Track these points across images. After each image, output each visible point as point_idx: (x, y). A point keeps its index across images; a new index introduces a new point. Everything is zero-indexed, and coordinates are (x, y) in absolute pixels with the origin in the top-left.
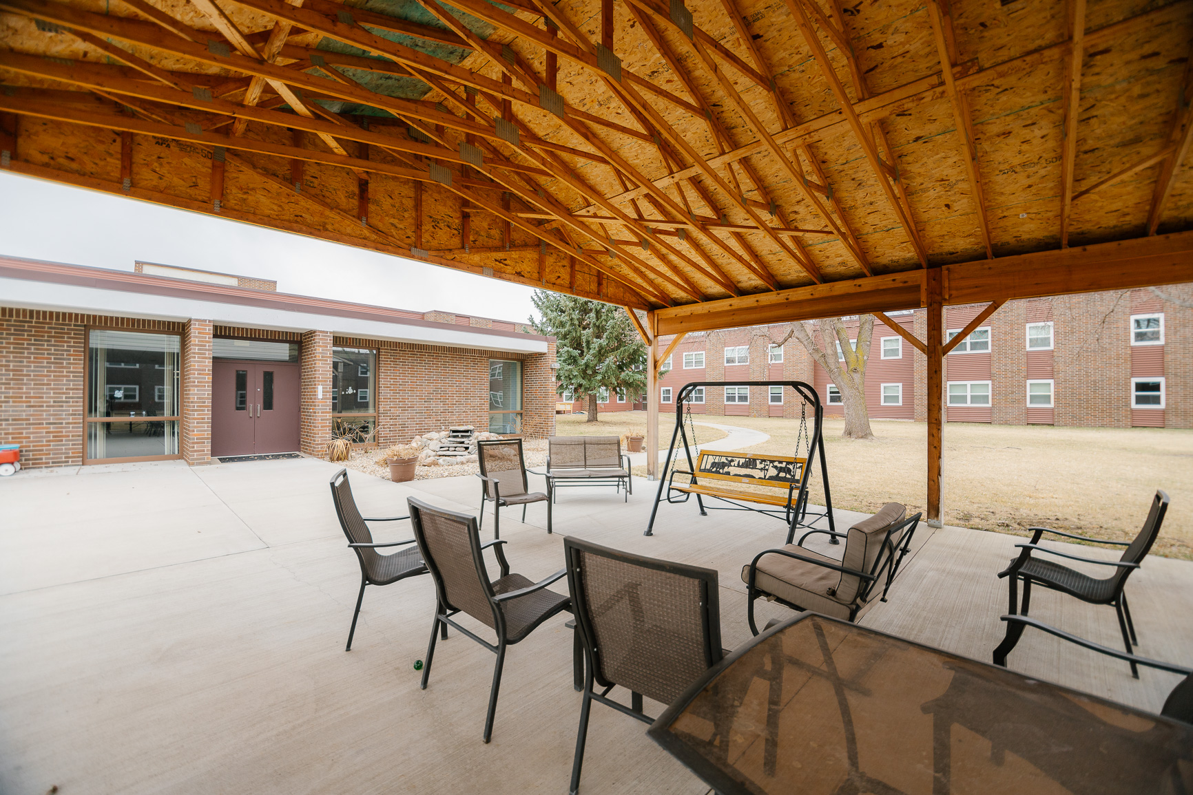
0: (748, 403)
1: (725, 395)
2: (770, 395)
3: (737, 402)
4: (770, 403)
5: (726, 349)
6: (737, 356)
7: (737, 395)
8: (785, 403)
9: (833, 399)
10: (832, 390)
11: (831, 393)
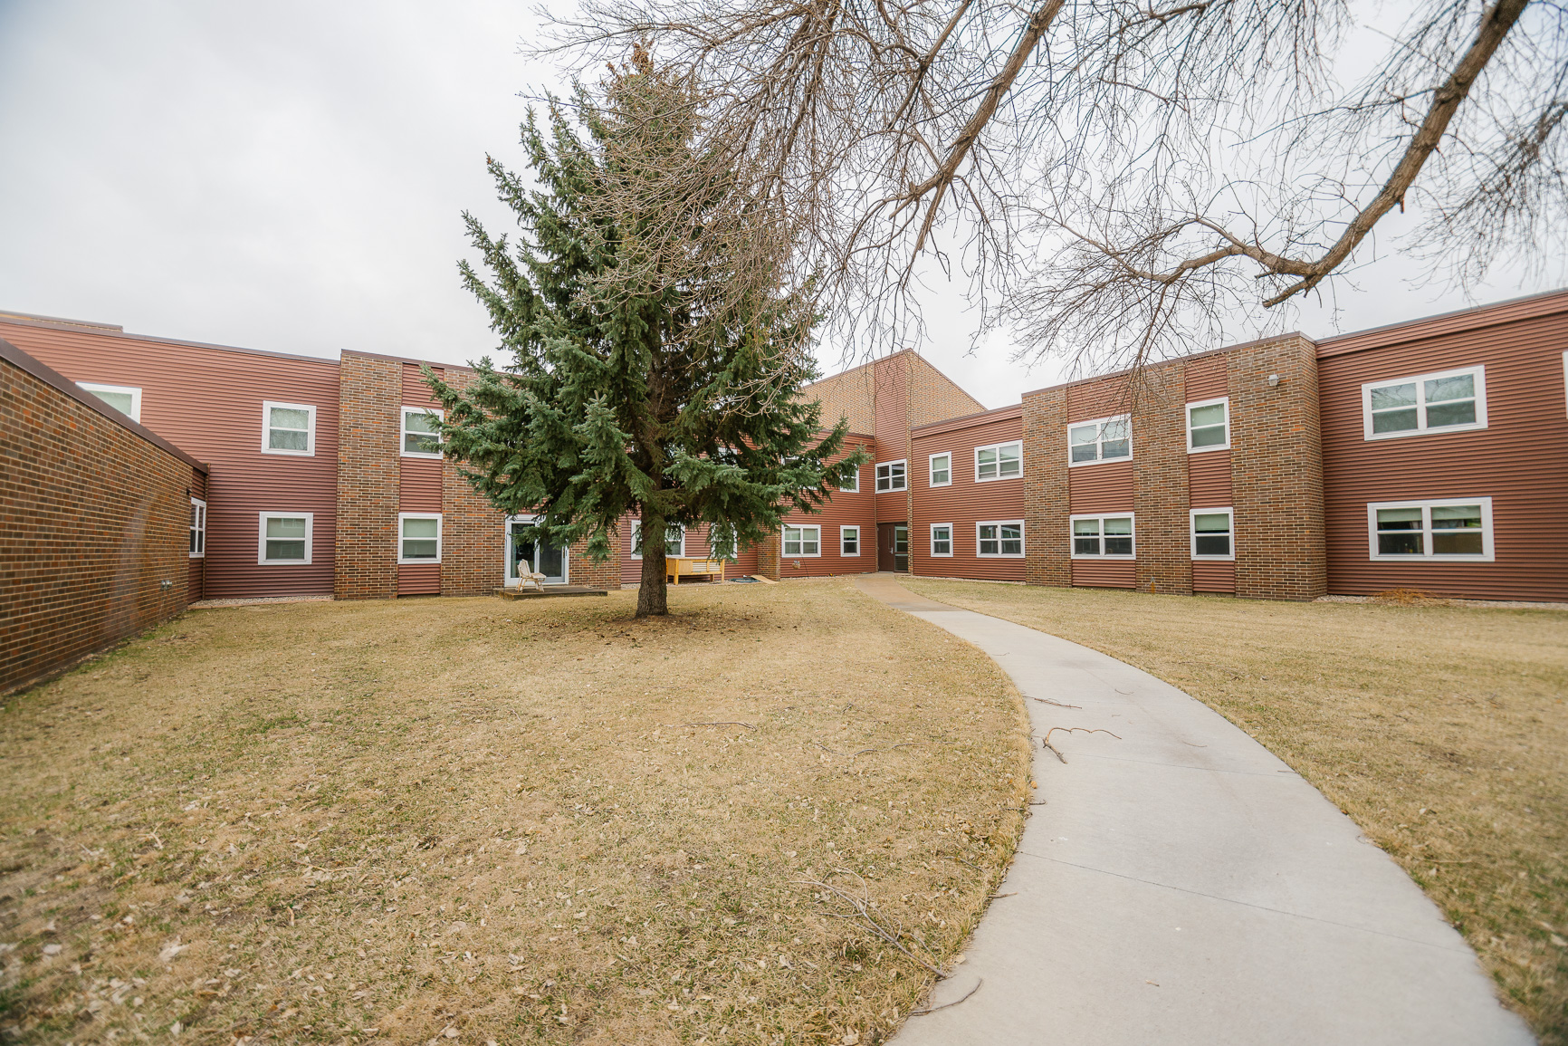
0: (1133, 557)
1: (1073, 538)
2: (1193, 536)
3: (1102, 555)
4: (1194, 556)
5: (1070, 426)
6: (1099, 443)
7: (1102, 538)
8: (1240, 557)
9: (1388, 545)
10: (1387, 519)
11: (1381, 526)
